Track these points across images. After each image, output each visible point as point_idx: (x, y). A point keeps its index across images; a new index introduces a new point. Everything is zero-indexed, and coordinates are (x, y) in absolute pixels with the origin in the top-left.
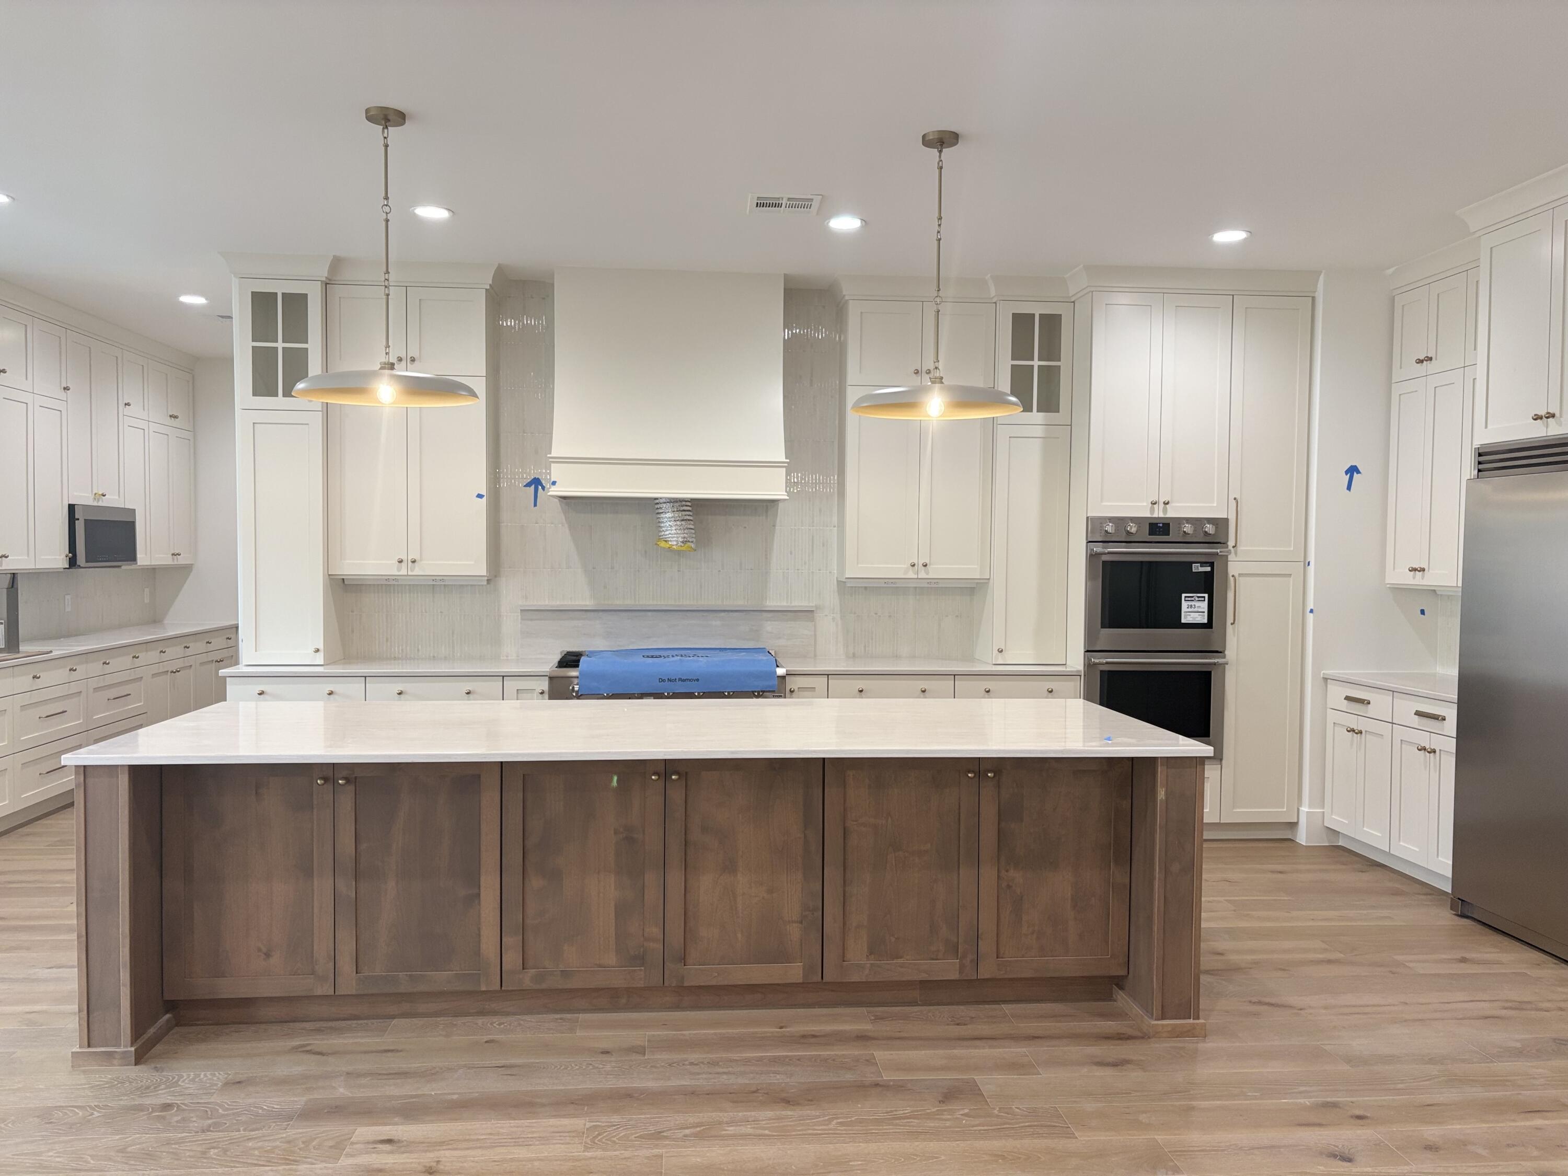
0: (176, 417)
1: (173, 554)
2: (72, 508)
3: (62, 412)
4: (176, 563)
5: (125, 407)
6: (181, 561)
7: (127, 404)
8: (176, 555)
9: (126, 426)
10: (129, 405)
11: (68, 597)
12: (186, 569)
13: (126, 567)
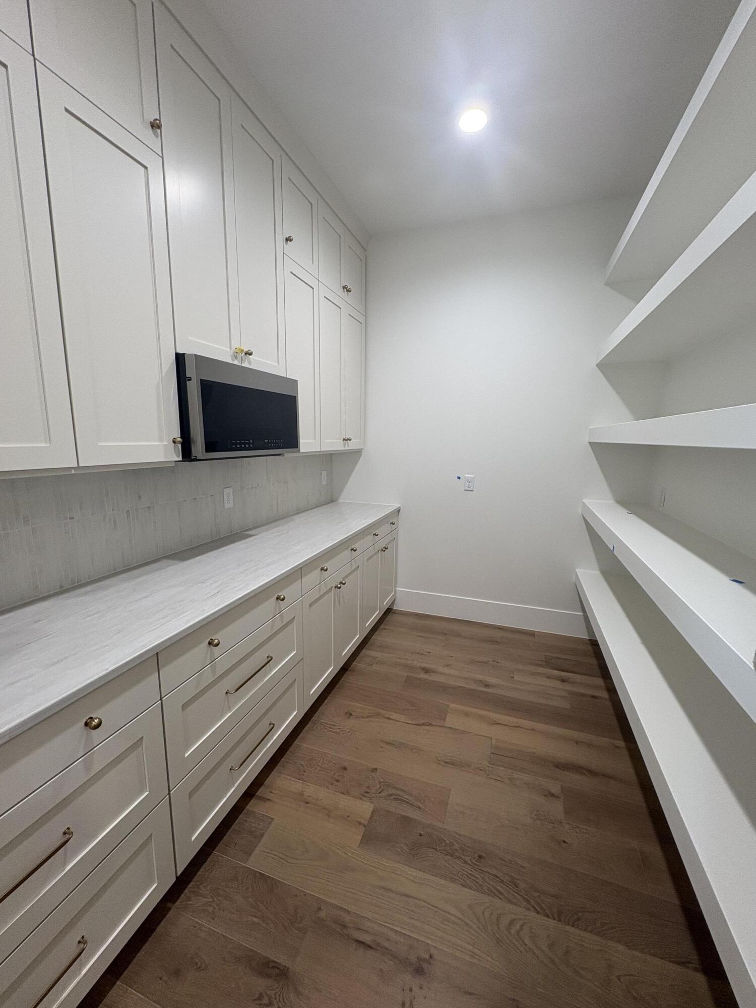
0: (349, 291)
1: (344, 440)
2: (180, 359)
3: (149, 169)
4: (347, 448)
5: (286, 244)
6: (352, 446)
7: (288, 239)
8: (347, 440)
9: (287, 273)
10: (291, 240)
11: (230, 490)
12: (356, 454)
13: (289, 454)
